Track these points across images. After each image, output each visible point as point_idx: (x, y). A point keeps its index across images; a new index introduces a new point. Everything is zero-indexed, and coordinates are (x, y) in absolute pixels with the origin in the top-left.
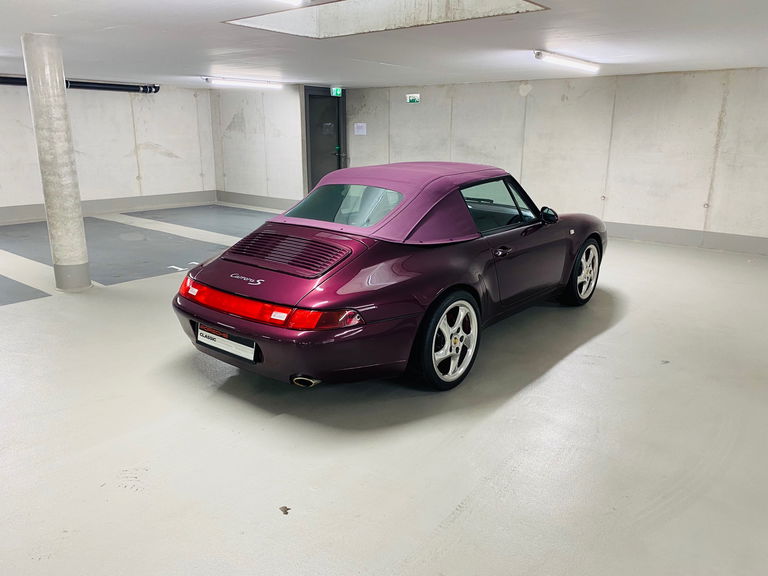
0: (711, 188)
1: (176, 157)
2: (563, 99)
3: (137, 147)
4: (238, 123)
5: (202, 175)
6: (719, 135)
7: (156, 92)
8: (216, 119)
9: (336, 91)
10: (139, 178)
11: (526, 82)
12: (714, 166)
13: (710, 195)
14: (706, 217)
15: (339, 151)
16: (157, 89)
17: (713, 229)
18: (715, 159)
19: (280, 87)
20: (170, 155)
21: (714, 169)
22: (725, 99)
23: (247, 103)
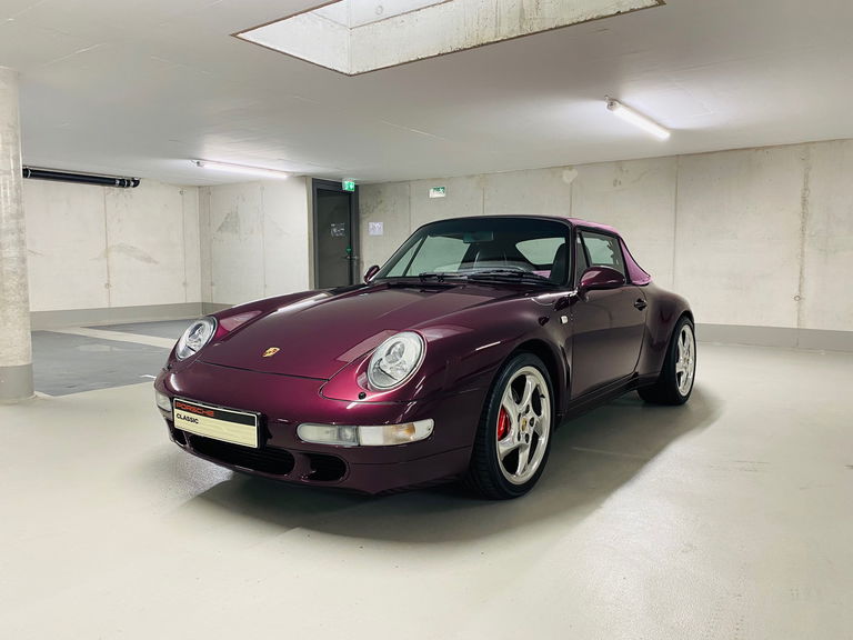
0: (801, 277)
1: (156, 263)
2: (615, 185)
3: (107, 250)
4: (231, 223)
5: (185, 284)
6: (804, 216)
7: (134, 186)
8: (205, 220)
9: (349, 185)
10: (108, 285)
11: (570, 167)
12: (803, 252)
13: (800, 286)
14: (799, 311)
15: (351, 254)
16: (137, 183)
17: (810, 325)
18: (802, 244)
19: (284, 177)
20: (148, 260)
21: (802, 255)
22: (806, 176)
23: (244, 200)
